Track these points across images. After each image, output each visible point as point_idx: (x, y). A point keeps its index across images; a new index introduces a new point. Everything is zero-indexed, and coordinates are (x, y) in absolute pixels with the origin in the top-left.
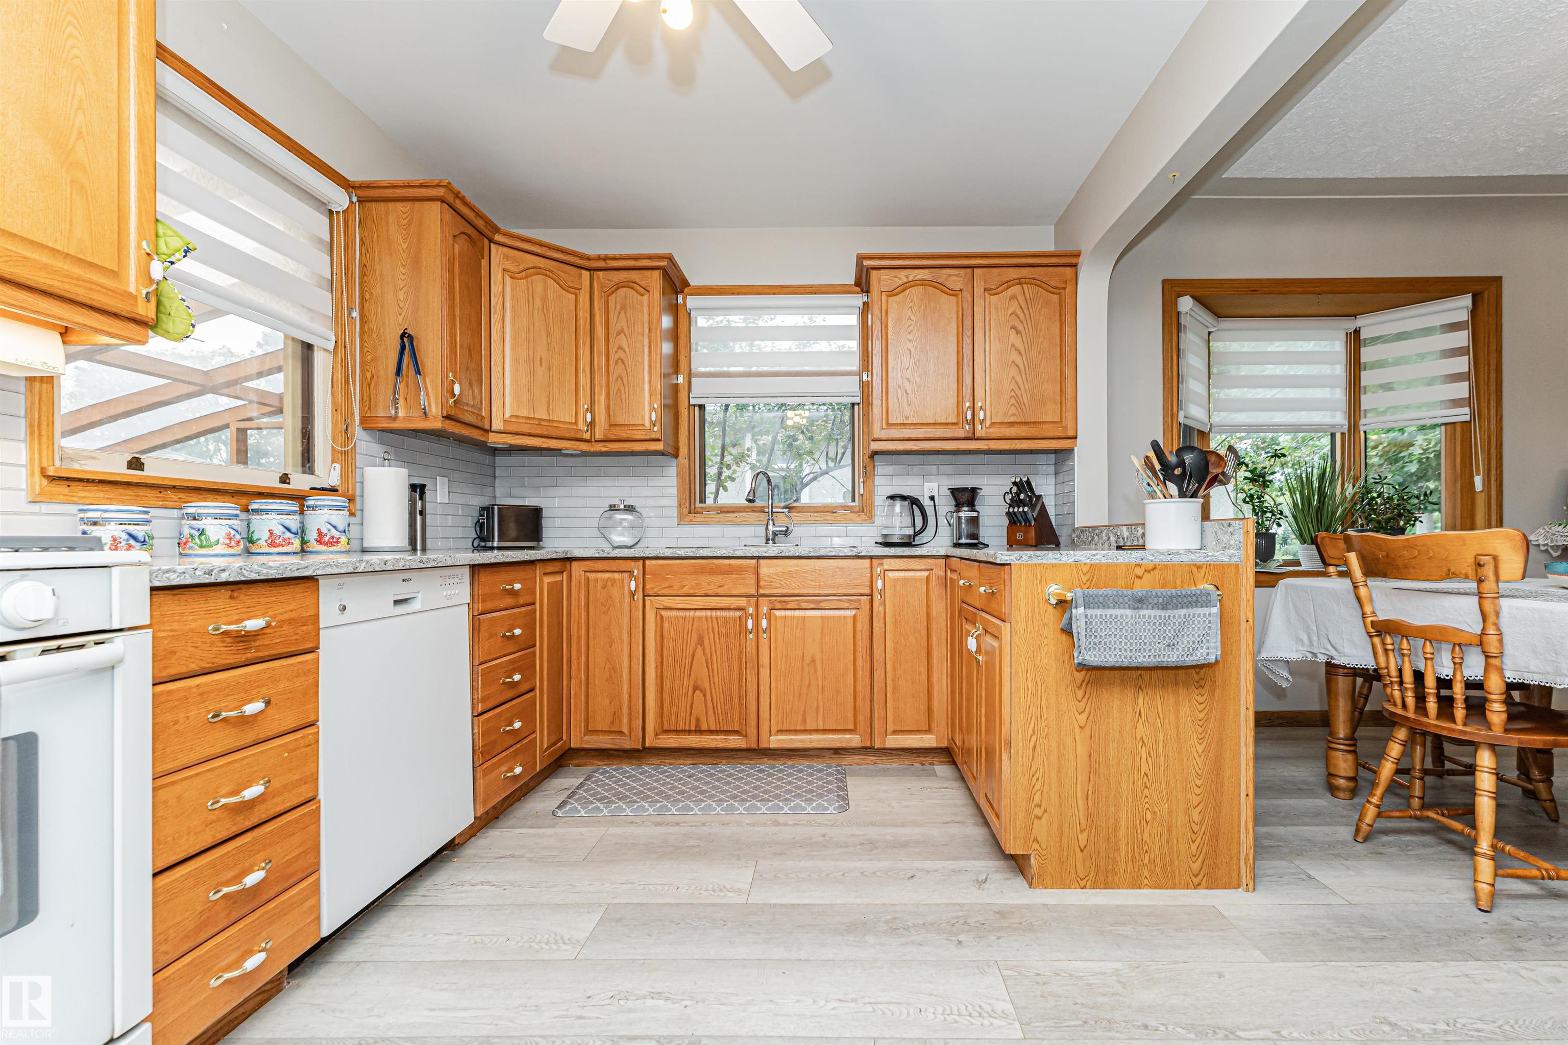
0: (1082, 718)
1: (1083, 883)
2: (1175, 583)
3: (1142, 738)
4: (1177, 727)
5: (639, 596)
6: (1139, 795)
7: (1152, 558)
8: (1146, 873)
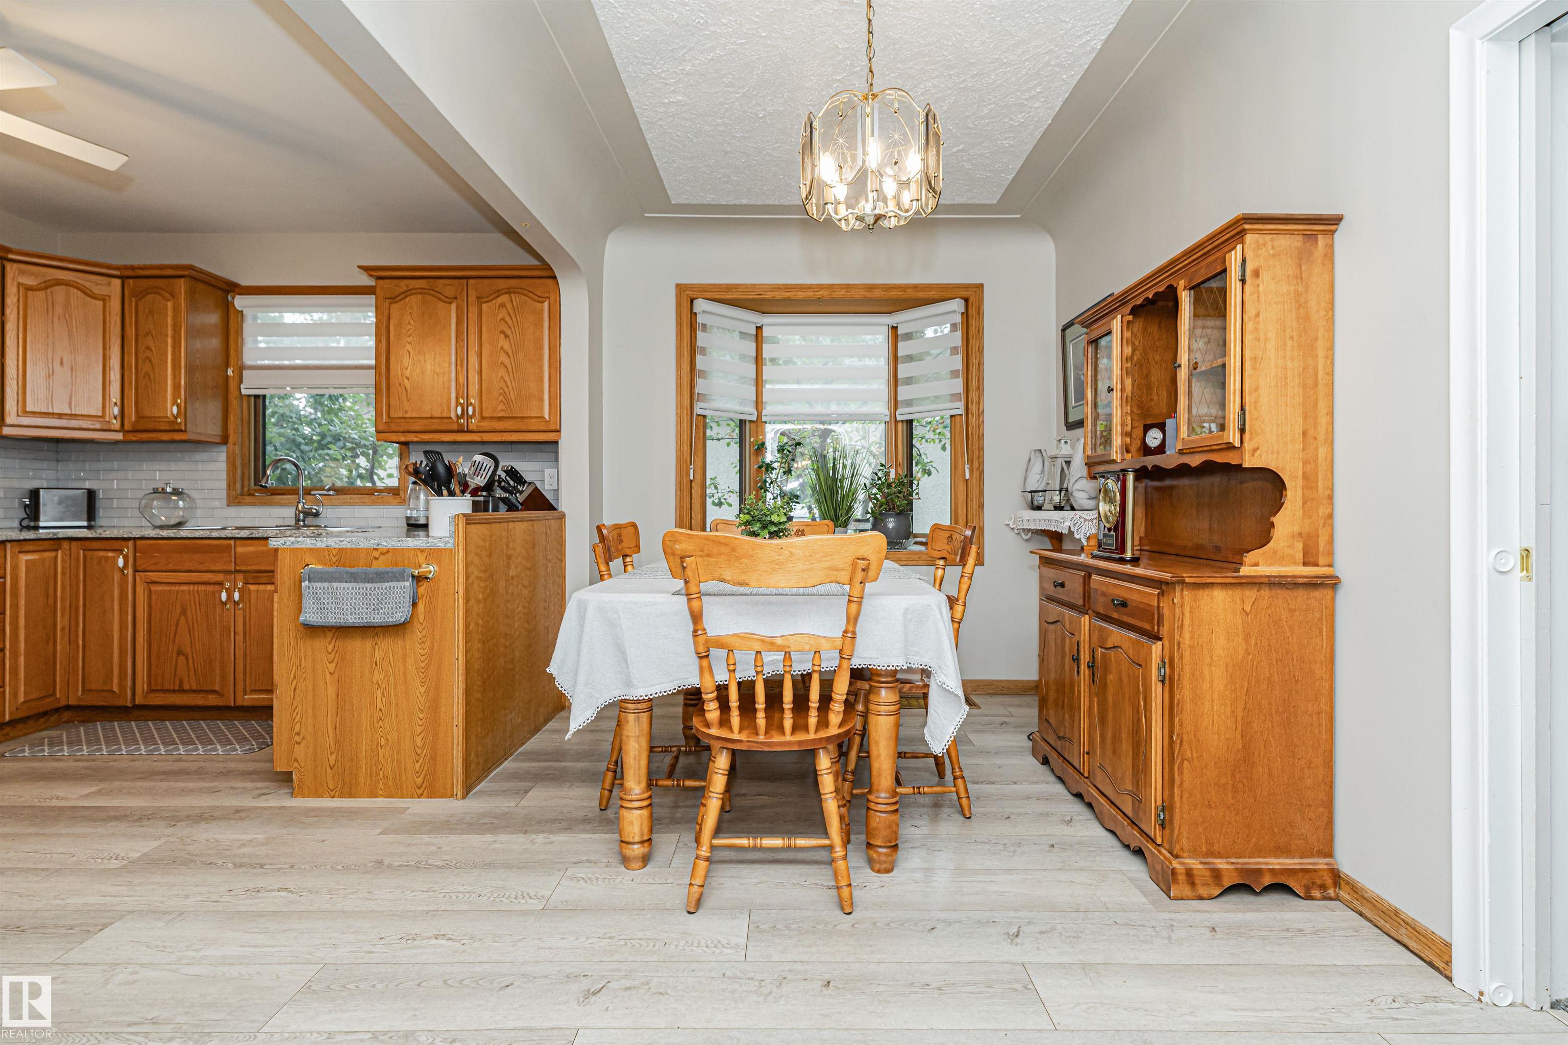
0: (332, 667)
1: (332, 793)
2: (404, 563)
3: (377, 682)
4: (405, 674)
5: (129, 572)
6: (375, 725)
7: (386, 544)
8: (381, 785)
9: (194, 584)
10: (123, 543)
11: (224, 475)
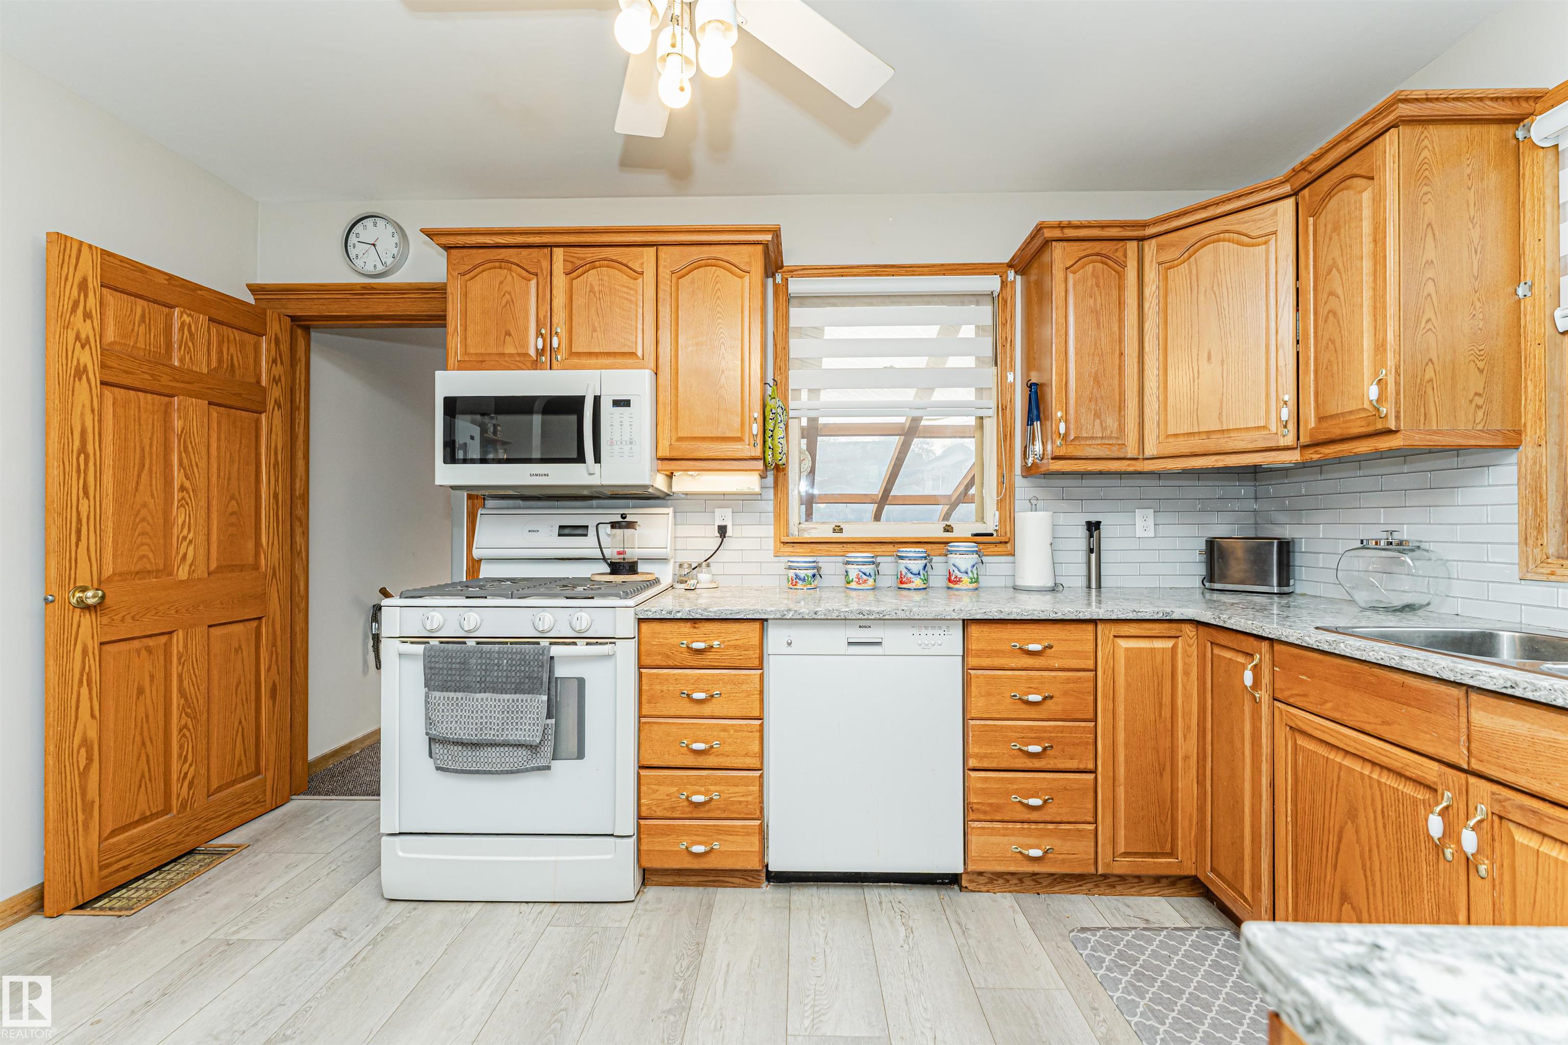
5: (1263, 698)
9: (1374, 764)
10: (1255, 643)
11: (1513, 513)
